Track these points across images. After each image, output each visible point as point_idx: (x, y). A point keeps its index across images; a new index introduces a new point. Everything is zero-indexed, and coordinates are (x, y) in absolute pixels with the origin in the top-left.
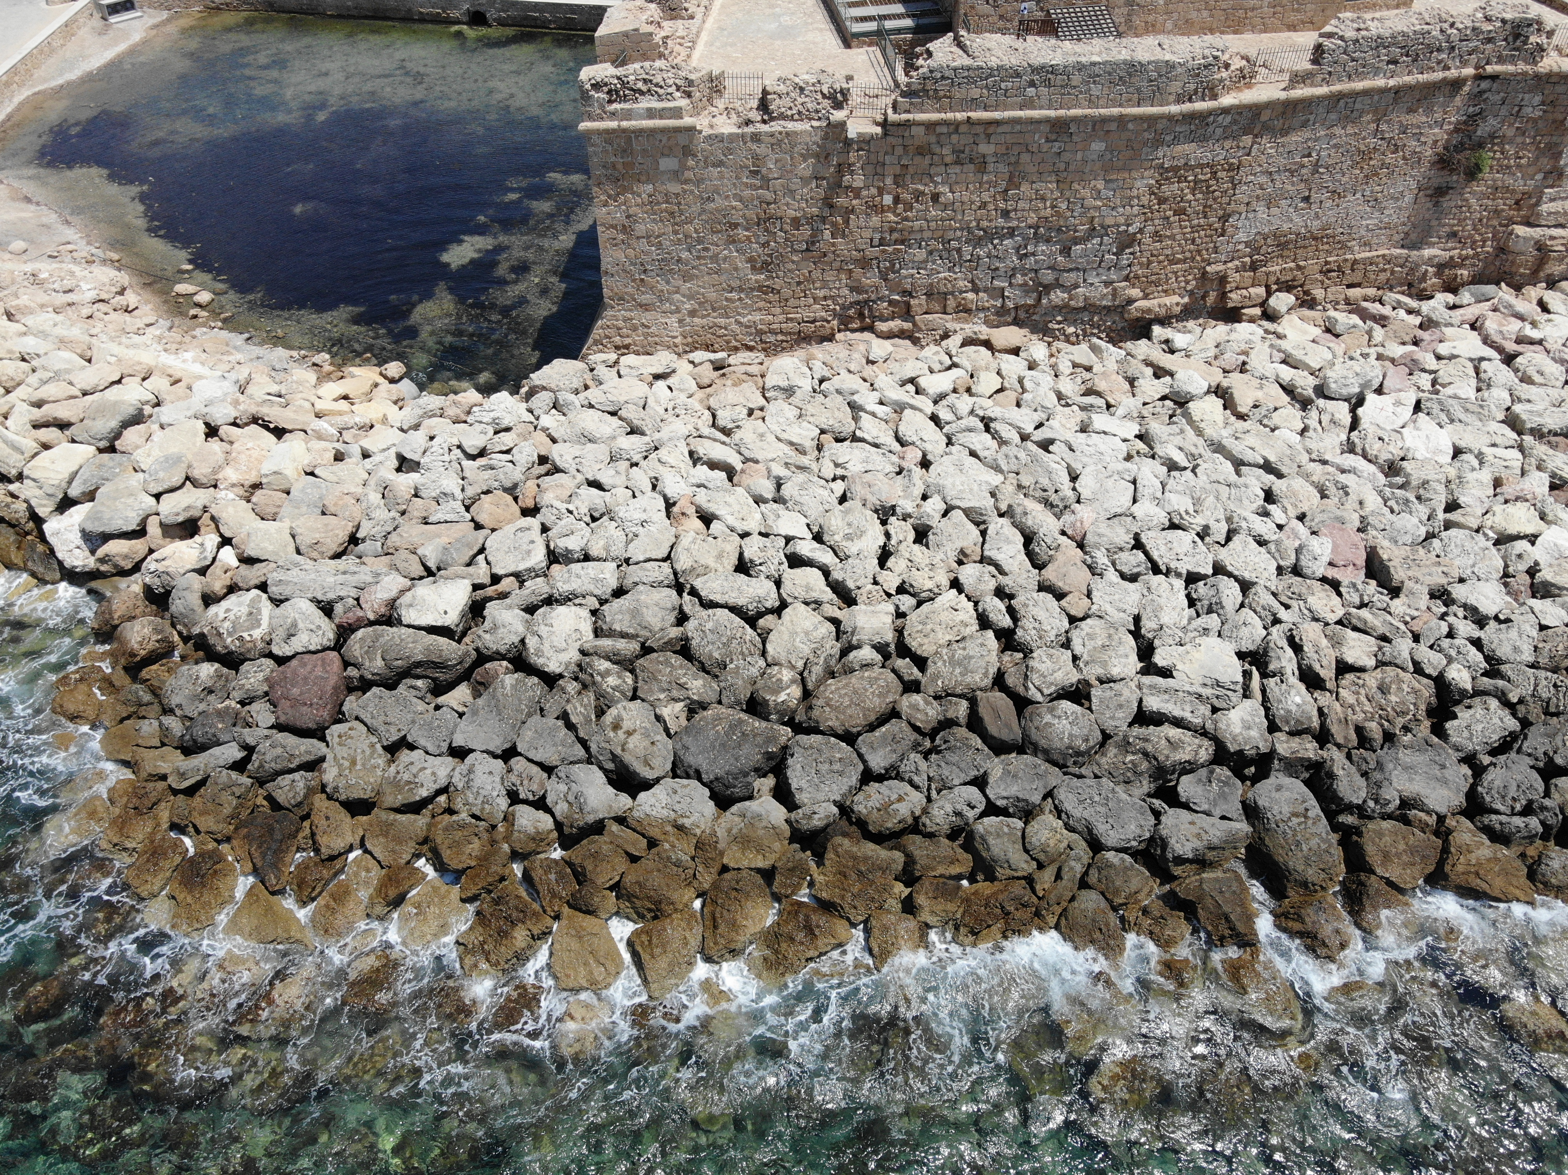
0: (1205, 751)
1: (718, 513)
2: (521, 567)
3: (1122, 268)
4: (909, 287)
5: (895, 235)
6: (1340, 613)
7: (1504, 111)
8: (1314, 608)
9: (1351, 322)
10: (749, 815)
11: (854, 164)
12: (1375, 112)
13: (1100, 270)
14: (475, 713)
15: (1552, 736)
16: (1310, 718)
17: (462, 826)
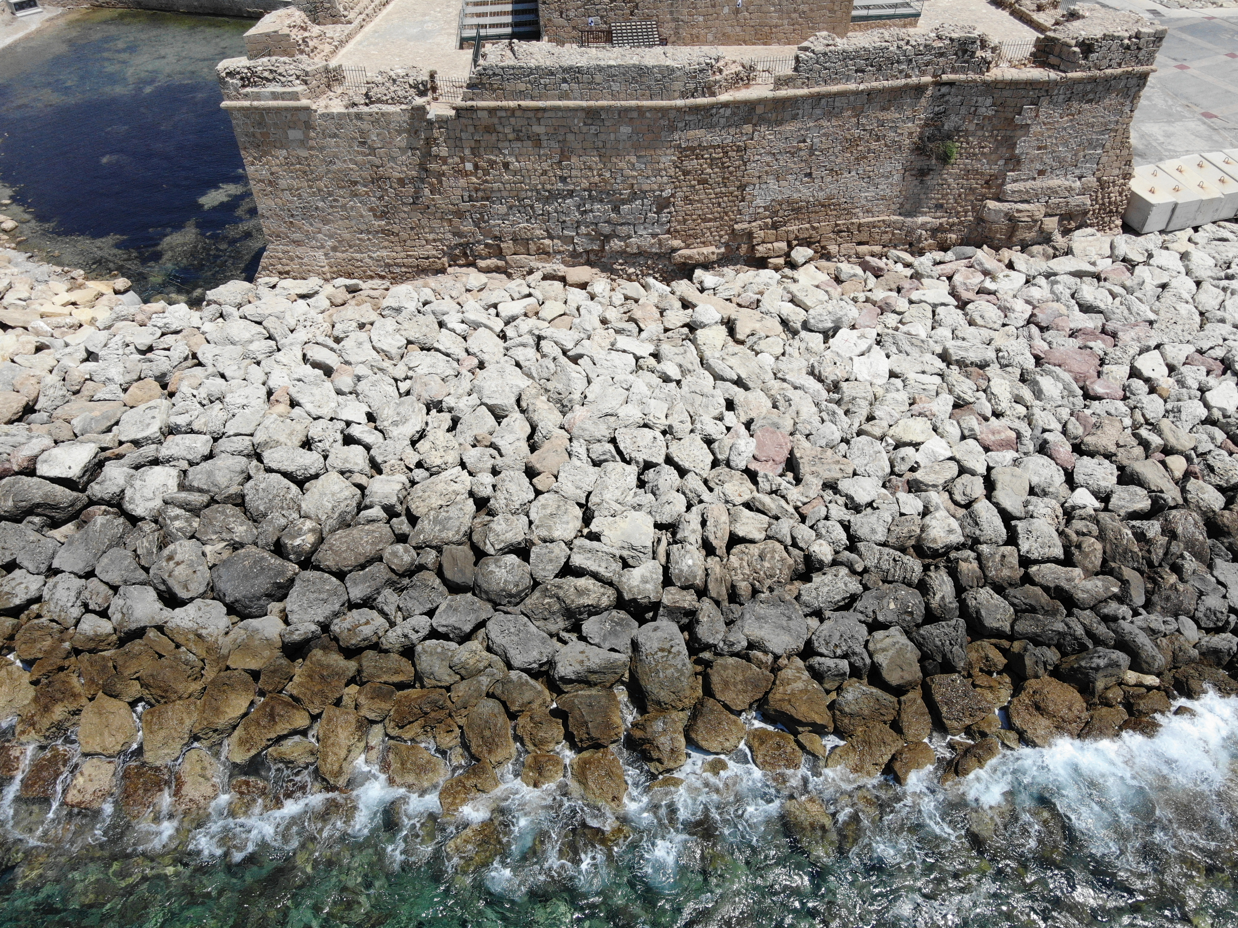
0: (607, 597)
1: (301, 401)
2: (139, 436)
3: (662, 224)
4: (498, 233)
5: (480, 194)
6: (746, 497)
7: (963, 111)
8: (726, 492)
9: (852, 272)
10: (250, 629)
11: (438, 139)
12: (854, 109)
13: (646, 225)
14: (71, 543)
15: (880, 598)
16: (695, 577)
17: (41, 628)
